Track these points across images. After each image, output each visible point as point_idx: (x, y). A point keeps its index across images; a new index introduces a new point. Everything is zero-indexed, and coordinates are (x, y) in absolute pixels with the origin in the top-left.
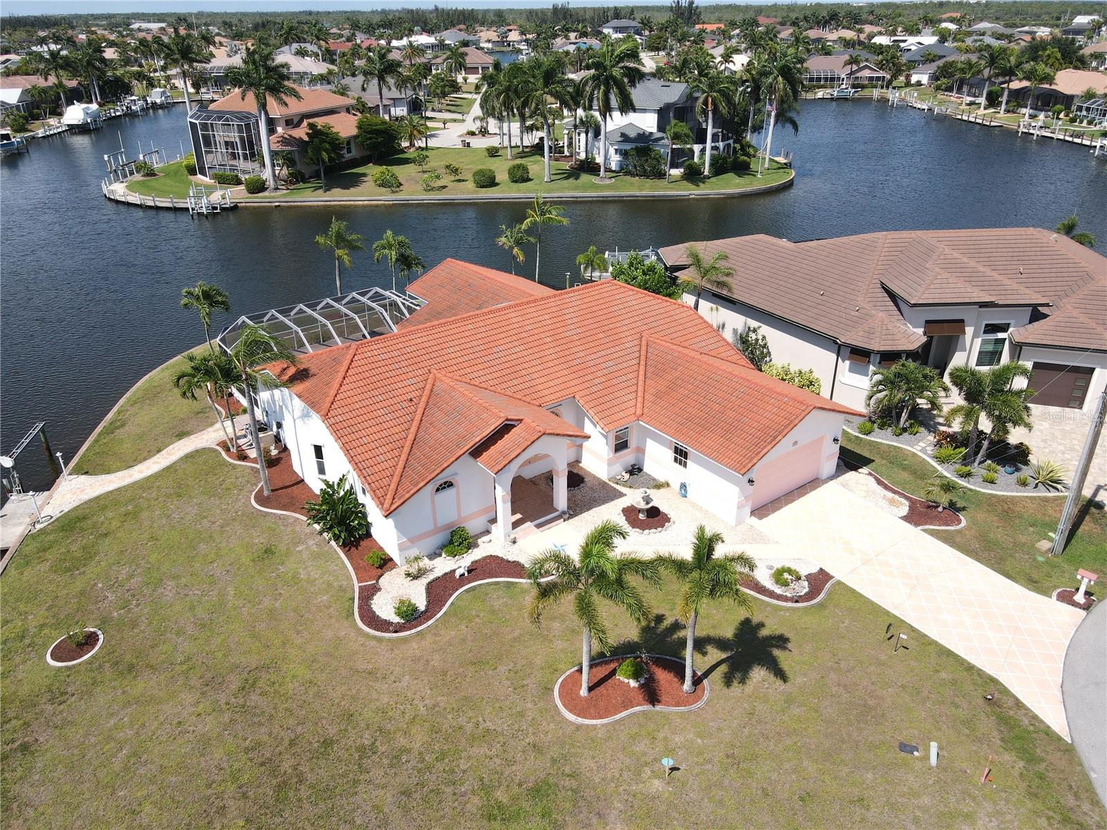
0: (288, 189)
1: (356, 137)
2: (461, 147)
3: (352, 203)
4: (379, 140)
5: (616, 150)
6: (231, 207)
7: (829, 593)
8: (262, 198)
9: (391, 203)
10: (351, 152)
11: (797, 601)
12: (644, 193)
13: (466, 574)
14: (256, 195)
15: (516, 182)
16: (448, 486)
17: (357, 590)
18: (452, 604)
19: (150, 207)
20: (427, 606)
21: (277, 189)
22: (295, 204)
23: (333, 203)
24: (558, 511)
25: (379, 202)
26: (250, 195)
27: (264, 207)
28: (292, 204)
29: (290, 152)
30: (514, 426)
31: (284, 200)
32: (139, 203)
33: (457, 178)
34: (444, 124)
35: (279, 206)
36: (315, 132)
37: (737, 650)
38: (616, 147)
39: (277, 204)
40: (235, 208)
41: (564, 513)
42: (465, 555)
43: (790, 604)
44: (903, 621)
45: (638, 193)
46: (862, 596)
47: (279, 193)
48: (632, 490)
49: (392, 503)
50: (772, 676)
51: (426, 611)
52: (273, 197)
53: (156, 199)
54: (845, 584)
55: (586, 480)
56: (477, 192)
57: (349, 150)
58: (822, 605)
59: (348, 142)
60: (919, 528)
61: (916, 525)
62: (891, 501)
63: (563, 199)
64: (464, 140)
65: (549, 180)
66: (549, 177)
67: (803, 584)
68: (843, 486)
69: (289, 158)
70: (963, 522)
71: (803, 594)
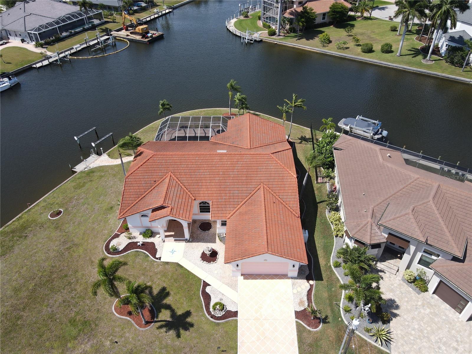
0: (285, 36)
1: (328, 13)
2: (388, 19)
3: (304, 48)
4: (337, 16)
5: (447, 45)
6: (259, 41)
7: (226, 322)
8: (272, 39)
9: (319, 52)
11: (212, 317)
12: (443, 74)
13: (141, 246)
14: (270, 37)
15: (383, 52)
16: (144, 216)
17: (115, 233)
18: (128, 253)
19: (234, 34)
20: (122, 250)
21: (279, 35)
22: (283, 44)
23: (297, 47)
24: (185, 238)
25: (314, 51)
26: (268, 36)
27: (271, 43)
28: (281, 44)
29: (291, 19)
30: (167, 208)
31: (279, 41)
32: (232, 31)
33: (357, 44)
35: (276, 43)
36: (305, 10)
37: (174, 320)
38: (447, 43)
39: (276, 42)
40: (261, 41)
41: (186, 240)
42: (147, 239)
43: (209, 317)
44: (237, 348)
45: (440, 74)
46: (237, 330)
47: (279, 37)
48: (220, 242)
49: (122, 216)
50: (175, 335)
51: (120, 251)
52: (276, 39)
53: (237, 30)
54: (237, 322)
55: (211, 230)
56: (359, 55)
57: (324, 18)
58: (218, 324)
59: (324, 14)
60: (296, 320)
61: (296, 318)
62: (301, 303)
63: (398, 68)
64: (391, 17)
65: (399, 55)
66: (400, 53)
67: (221, 313)
68: (293, 284)
69: (291, 21)
70: (318, 329)
71: (217, 316)
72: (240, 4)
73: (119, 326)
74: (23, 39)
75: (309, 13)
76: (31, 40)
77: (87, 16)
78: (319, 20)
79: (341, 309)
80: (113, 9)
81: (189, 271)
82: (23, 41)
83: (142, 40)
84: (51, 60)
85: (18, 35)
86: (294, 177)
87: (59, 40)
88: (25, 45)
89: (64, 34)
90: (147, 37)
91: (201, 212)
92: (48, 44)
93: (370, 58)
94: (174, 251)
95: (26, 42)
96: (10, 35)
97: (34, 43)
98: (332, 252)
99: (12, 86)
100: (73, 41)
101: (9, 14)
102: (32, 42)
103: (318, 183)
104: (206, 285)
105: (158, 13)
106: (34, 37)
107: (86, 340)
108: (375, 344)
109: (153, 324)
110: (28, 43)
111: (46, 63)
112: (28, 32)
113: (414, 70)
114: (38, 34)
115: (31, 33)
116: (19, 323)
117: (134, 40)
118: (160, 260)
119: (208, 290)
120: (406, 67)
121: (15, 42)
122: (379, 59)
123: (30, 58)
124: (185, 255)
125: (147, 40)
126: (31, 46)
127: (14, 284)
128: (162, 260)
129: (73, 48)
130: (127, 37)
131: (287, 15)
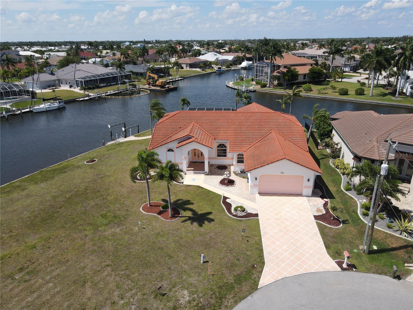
0: (274, 88)
1: (308, 74)
2: (357, 82)
4: (315, 76)
5: (411, 87)
6: (253, 91)
8: (264, 89)
9: (303, 96)
10: (305, 79)
11: (234, 216)
14: (262, 88)
15: (357, 95)
19: (233, 88)
21: (269, 87)
22: (273, 92)
23: (284, 94)
24: (204, 172)
27: (263, 92)
28: (272, 92)
29: (279, 76)
30: (191, 138)
31: (269, 91)
32: (231, 87)
33: (335, 91)
34: (360, 75)
36: (289, 71)
38: (411, 86)
39: (267, 92)
40: (255, 91)
41: (206, 173)
43: (231, 216)
44: (261, 236)
45: (409, 105)
46: (259, 225)
47: (270, 88)
52: (267, 90)
53: (235, 86)
54: (259, 220)
55: (227, 169)
56: (337, 96)
57: (304, 78)
58: (241, 221)
59: (305, 75)
60: (316, 221)
61: (316, 219)
62: (318, 210)
63: (372, 103)
64: (359, 80)
65: (371, 96)
66: (372, 94)
67: (243, 213)
68: (308, 200)
69: (278, 78)
70: (339, 227)
71: (239, 215)
72: (236, 74)
73: (146, 219)
74: (72, 86)
75: (293, 71)
76: (77, 86)
77: (121, 75)
78: (301, 79)
79: (359, 215)
80: (139, 74)
81: (209, 191)
82: (71, 87)
83: (161, 89)
84: (90, 97)
85: (68, 83)
86: (300, 126)
87: (98, 87)
88: (72, 89)
89: (102, 85)
90: (165, 88)
91: (218, 156)
92: (90, 89)
93: (347, 98)
94: (194, 179)
95: (73, 87)
96: (62, 83)
97: (79, 88)
98: (341, 183)
99: (60, 107)
100: (109, 89)
101: (63, 70)
102: (78, 87)
103: (319, 149)
104: (225, 198)
105: (172, 79)
106: (80, 84)
107: (116, 227)
108: (400, 236)
109: (179, 218)
110: (74, 88)
111: (88, 98)
112: (76, 80)
113: (386, 104)
114: (84, 81)
115: (78, 81)
116: (55, 215)
117: (154, 90)
118: (183, 184)
119: (228, 201)
120: (379, 102)
121: (65, 87)
122: (355, 98)
123: (75, 95)
124: (205, 181)
125: (164, 89)
126: (77, 90)
127: (53, 194)
128: (184, 184)
129: (108, 93)
130: (149, 88)
131: (275, 74)
